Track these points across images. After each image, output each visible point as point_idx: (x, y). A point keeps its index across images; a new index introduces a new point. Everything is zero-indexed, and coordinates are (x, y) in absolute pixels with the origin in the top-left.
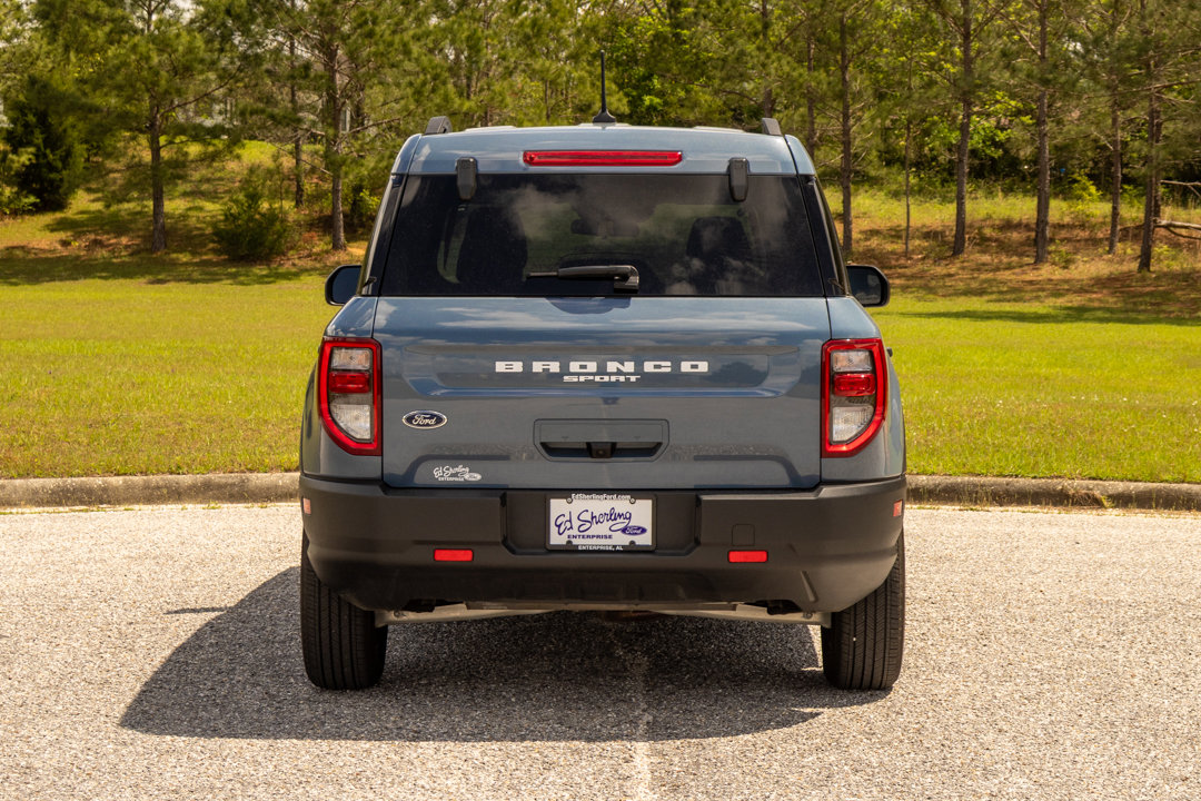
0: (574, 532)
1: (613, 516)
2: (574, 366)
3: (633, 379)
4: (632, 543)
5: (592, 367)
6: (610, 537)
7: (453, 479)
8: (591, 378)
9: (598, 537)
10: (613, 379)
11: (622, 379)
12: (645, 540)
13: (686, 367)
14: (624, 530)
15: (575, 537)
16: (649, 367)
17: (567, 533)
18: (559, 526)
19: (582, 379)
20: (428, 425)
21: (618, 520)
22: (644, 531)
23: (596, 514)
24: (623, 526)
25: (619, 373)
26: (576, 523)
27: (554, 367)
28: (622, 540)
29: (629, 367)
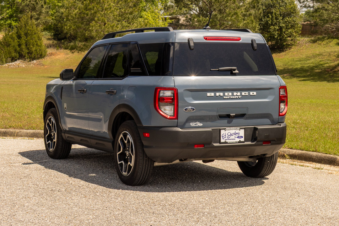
1: (235, 134)
3: (240, 97)
4: (240, 141)
5: (230, 94)
6: (235, 139)
7: (195, 125)
8: (230, 97)
9: (232, 139)
10: (235, 97)
11: (237, 97)
12: (243, 140)
13: (251, 93)
15: (226, 140)
16: (243, 94)
17: (225, 138)
18: (223, 137)
19: (228, 97)
20: (191, 111)
21: (237, 135)
22: (242, 137)
23: (232, 133)
24: (237, 136)
25: (237, 95)
26: (227, 136)
27: (222, 94)
28: (238, 140)
29: (239, 94)
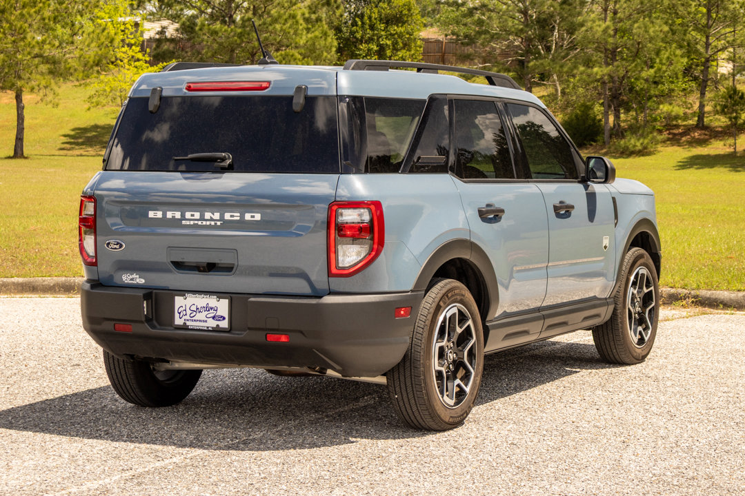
0: (187, 317)
1: (208, 308)
2: (188, 215)
3: (219, 223)
4: (218, 325)
5: (197, 215)
6: (206, 321)
7: (131, 282)
8: (196, 222)
9: (200, 321)
10: (208, 223)
11: (213, 223)
12: (224, 324)
13: (248, 217)
14: (214, 318)
15: (188, 320)
16: (227, 216)
17: (184, 317)
18: (180, 313)
19: (192, 223)
20: (116, 248)
21: (211, 311)
22: (224, 318)
23: (199, 307)
24: (213, 315)
25: (212, 219)
26: (189, 312)
27: (178, 215)
28: (212, 324)
29: (217, 216)
